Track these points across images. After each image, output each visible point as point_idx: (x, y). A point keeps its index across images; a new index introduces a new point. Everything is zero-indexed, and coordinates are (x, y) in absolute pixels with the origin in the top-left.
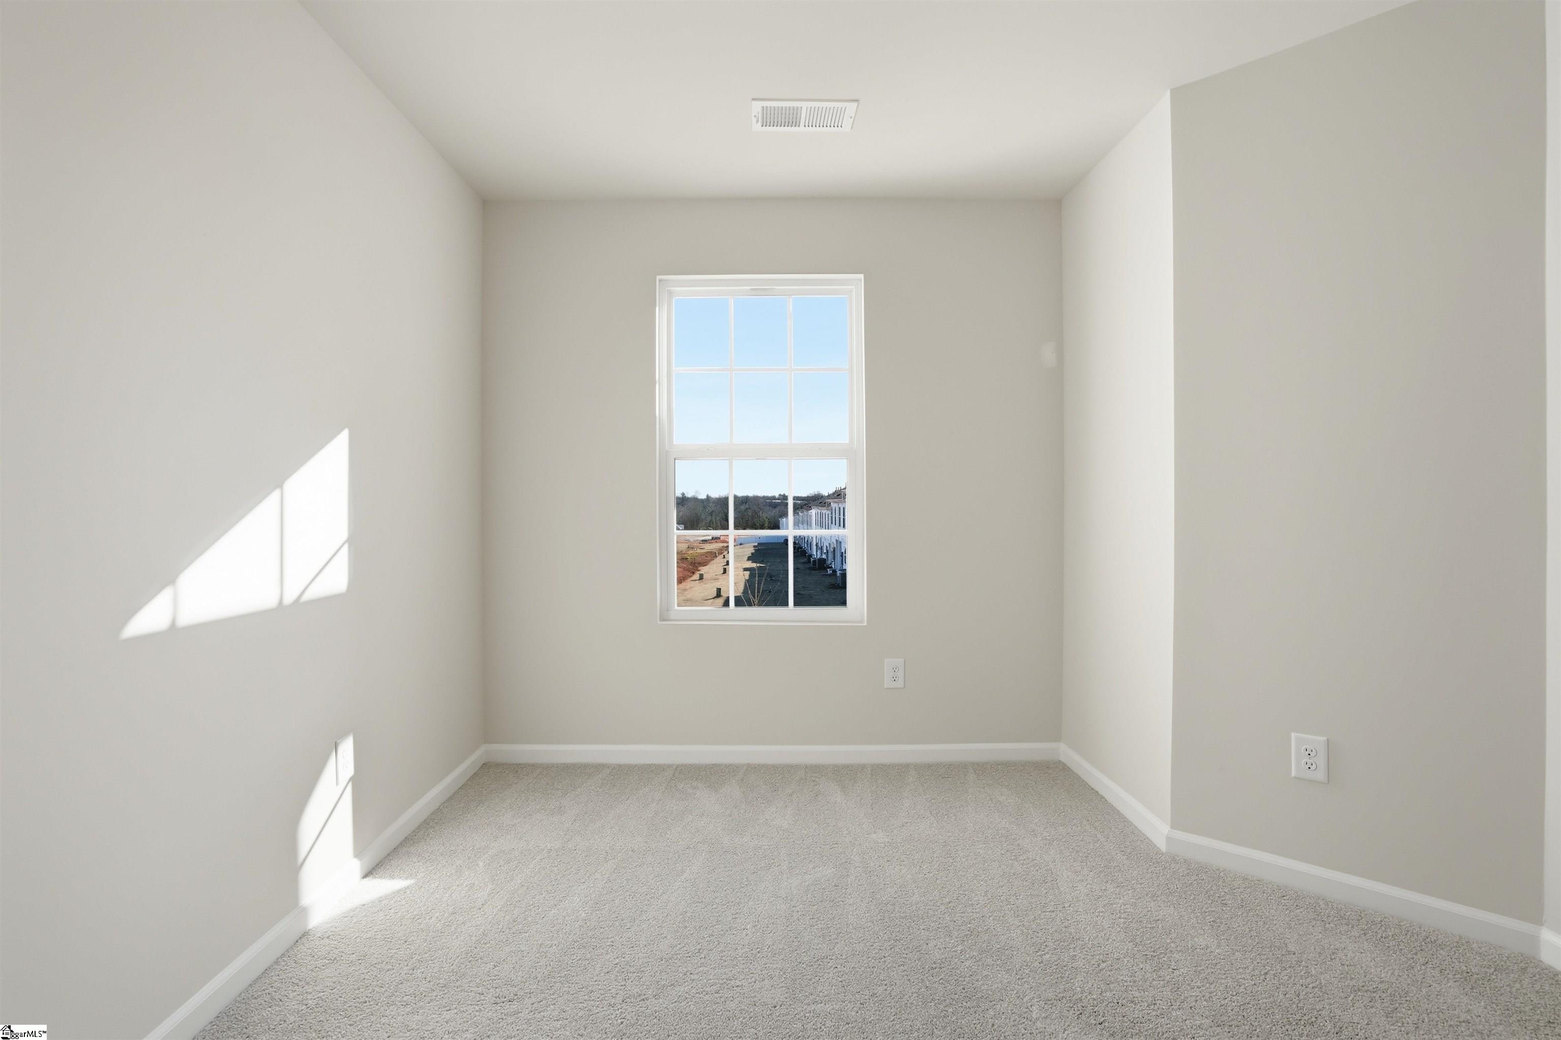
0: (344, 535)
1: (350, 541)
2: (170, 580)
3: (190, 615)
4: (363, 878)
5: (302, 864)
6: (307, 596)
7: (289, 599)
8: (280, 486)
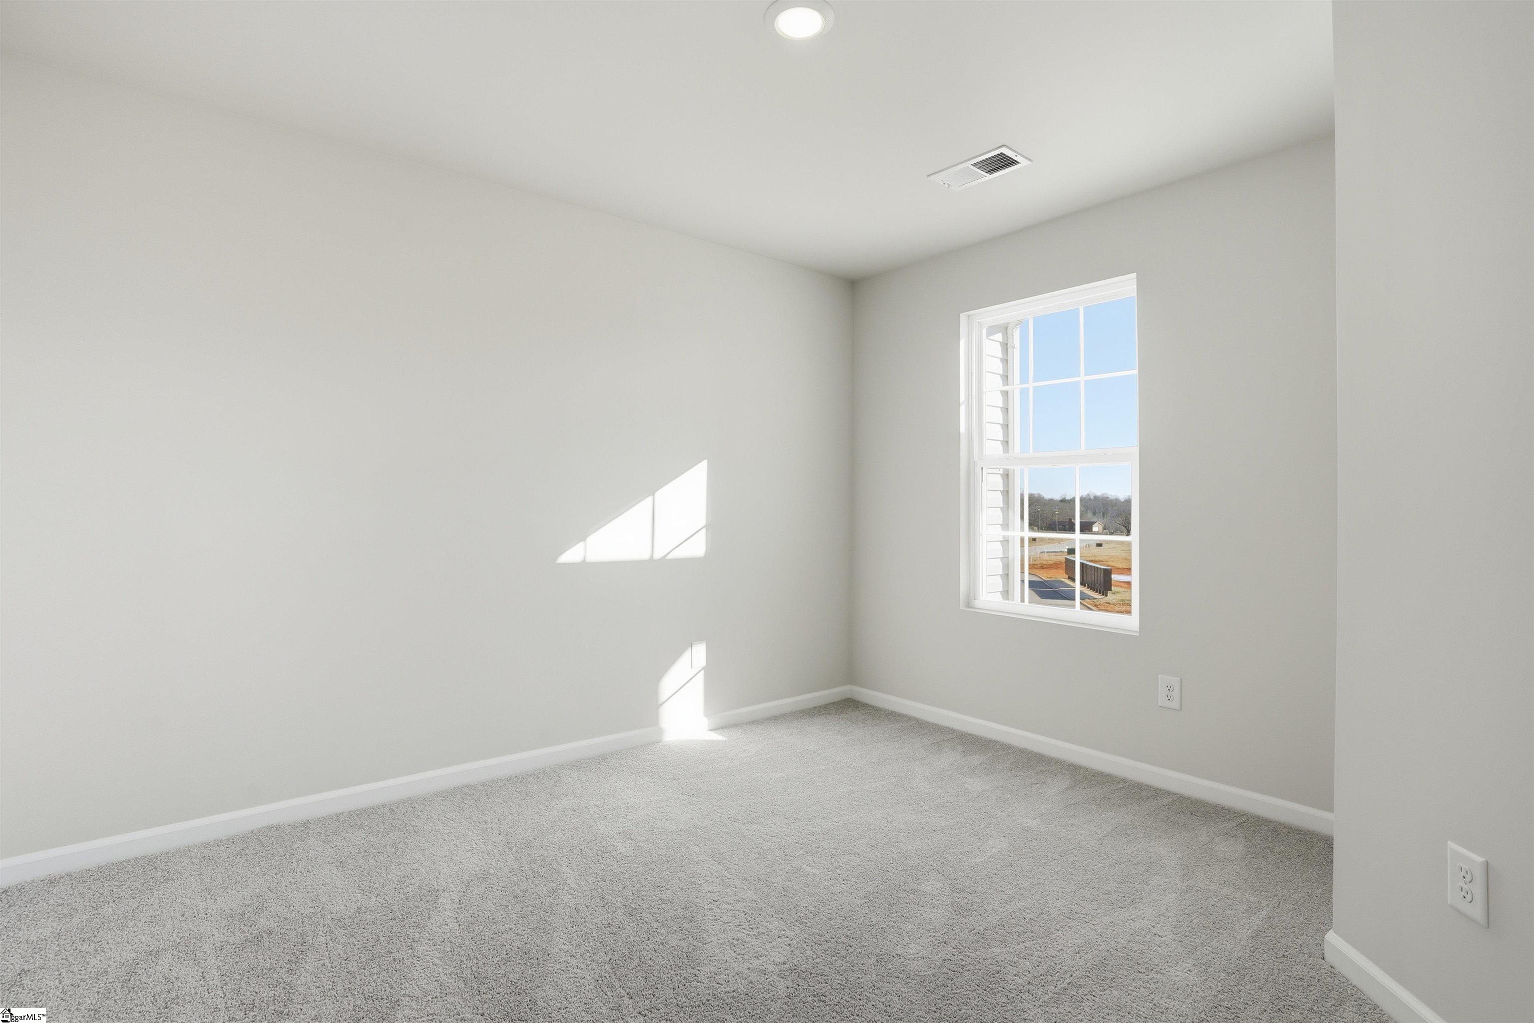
0: (703, 522)
1: (707, 527)
2: (583, 539)
3: (592, 558)
4: (710, 730)
5: (662, 704)
6: (670, 557)
7: (658, 555)
8: (653, 495)
